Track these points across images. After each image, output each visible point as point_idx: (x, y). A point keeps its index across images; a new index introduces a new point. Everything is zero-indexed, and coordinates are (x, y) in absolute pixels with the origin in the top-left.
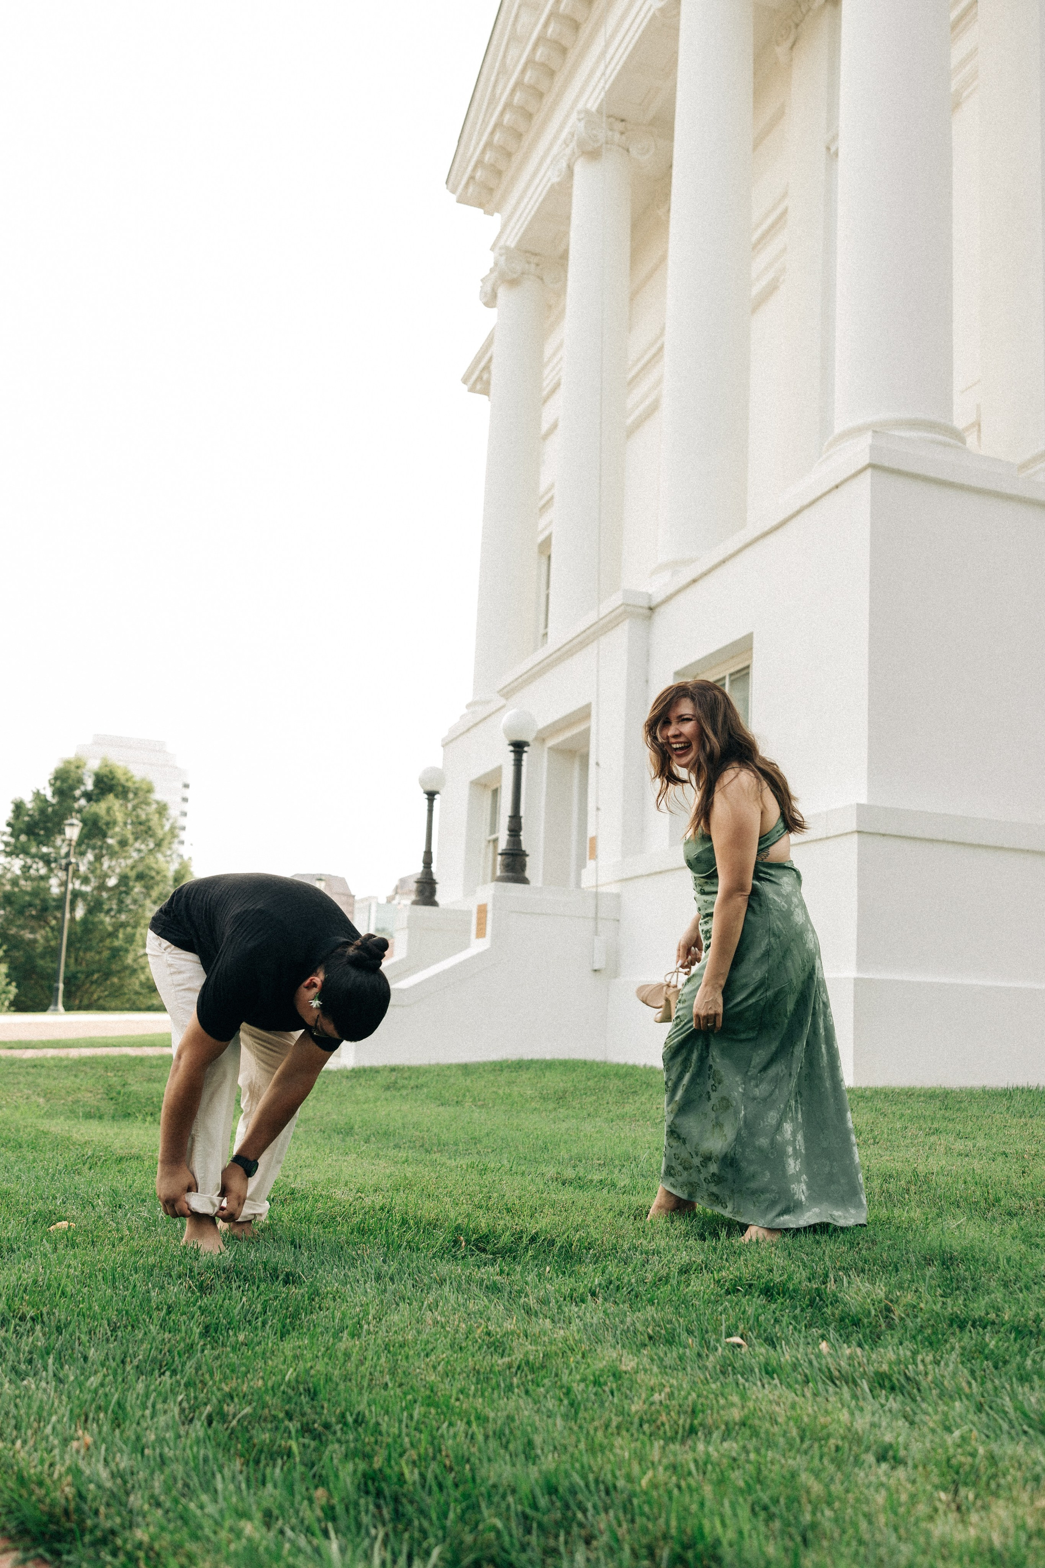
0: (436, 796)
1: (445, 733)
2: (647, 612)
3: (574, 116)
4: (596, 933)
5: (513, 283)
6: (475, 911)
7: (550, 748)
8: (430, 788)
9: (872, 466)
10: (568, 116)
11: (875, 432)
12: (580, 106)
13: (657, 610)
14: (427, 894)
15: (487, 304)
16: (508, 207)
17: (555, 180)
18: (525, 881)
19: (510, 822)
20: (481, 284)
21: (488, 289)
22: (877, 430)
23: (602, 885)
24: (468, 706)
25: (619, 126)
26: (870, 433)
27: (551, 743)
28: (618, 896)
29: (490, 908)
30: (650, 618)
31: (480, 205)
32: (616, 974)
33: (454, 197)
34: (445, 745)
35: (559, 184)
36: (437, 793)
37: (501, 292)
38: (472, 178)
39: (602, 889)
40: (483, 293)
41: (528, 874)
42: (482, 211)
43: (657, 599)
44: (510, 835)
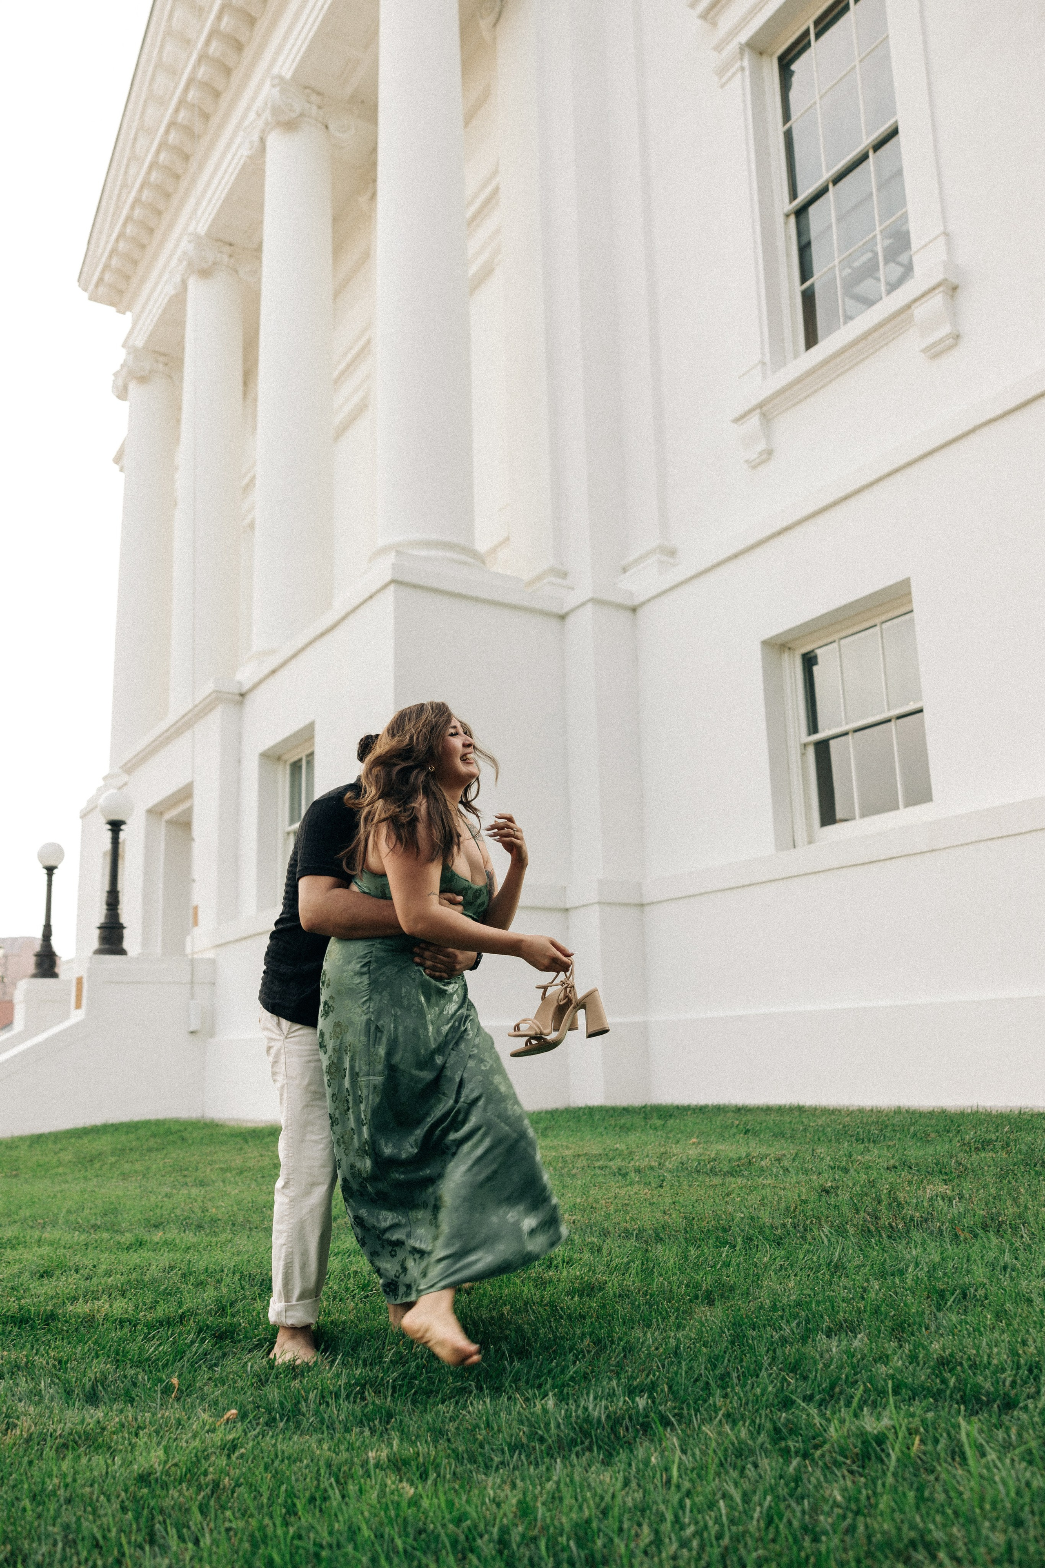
0: (55, 871)
1: (83, 804)
2: (239, 698)
3: (185, 238)
4: (192, 996)
5: (143, 380)
6: (74, 983)
7: (167, 822)
8: (51, 863)
9: (393, 581)
10: (179, 239)
11: (397, 552)
12: (191, 229)
13: (248, 697)
14: (46, 966)
15: (119, 397)
16: (138, 307)
17: (173, 292)
18: (123, 952)
19: (108, 897)
20: (113, 378)
21: (120, 382)
22: (398, 550)
23: (196, 953)
24: (105, 778)
25: (227, 249)
26: (393, 554)
27: (167, 816)
28: (213, 962)
29: (85, 980)
30: (241, 703)
31: (112, 304)
32: (212, 1035)
33: (86, 295)
34: (83, 816)
35: (176, 295)
36: (55, 867)
37: (132, 386)
38: (101, 280)
39: (196, 956)
40: (115, 386)
41: (126, 945)
42: (113, 309)
43: (245, 688)
44: (108, 910)
